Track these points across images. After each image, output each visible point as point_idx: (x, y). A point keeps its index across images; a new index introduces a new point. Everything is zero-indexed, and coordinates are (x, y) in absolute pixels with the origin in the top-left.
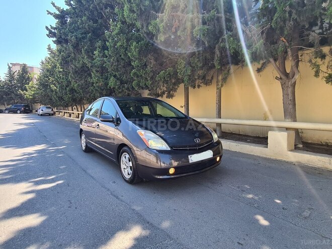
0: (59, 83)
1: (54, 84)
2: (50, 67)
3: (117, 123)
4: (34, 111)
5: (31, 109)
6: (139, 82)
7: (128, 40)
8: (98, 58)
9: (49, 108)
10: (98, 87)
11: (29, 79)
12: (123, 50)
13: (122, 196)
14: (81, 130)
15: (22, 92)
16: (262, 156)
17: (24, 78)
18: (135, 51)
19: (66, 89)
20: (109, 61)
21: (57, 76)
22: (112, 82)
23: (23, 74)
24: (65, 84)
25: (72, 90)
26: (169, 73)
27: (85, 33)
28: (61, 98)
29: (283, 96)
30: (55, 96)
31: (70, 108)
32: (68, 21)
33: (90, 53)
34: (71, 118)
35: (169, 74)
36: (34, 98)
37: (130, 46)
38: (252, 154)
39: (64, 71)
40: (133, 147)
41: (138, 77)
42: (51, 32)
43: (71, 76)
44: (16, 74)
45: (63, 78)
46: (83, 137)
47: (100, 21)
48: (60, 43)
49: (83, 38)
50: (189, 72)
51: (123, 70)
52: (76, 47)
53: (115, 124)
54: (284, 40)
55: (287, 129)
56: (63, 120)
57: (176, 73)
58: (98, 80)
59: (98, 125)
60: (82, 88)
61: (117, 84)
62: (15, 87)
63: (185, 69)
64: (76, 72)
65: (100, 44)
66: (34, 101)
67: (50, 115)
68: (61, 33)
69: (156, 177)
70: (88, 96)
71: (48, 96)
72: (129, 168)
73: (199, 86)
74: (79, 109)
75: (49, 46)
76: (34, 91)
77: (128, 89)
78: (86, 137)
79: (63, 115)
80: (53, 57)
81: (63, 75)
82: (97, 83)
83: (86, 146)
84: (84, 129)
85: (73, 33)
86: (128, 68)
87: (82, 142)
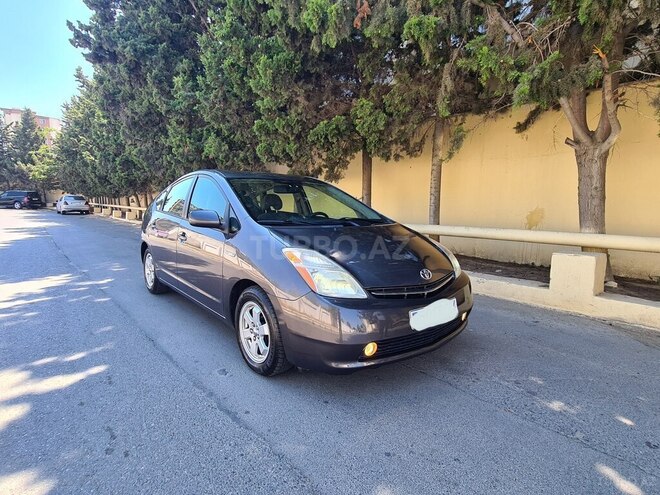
0: (100, 149)
1: (90, 151)
2: (80, 115)
3: (231, 231)
4: (49, 205)
5: (43, 201)
6: (270, 145)
7: (248, 52)
8: (182, 92)
9: (81, 199)
10: (182, 155)
11: (37, 141)
12: (236, 76)
13: (247, 412)
14: (144, 246)
15: (23, 166)
16: (534, 304)
17: (27, 137)
18: (265, 75)
19: (114, 160)
20: (206, 99)
21: (96, 133)
22: (211, 146)
23: (24, 130)
24: (112, 150)
25: (128, 164)
26: (337, 126)
27: (154, 42)
28: (104, 180)
29: (580, 180)
30: (93, 176)
31: (123, 200)
32: (118, 15)
33: (165, 84)
34: (126, 220)
35: (337, 128)
36: (50, 179)
37: (252, 65)
38: (512, 299)
39: (109, 123)
40: (273, 288)
41: (268, 133)
42: (78, 35)
43: (124, 132)
44: (10, 129)
45: (108, 138)
46: (149, 260)
47: (185, 18)
48: (100, 62)
49: (151, 52)
50: (381, 126)
51: (236, 119)
52: (135, 69)
53: (226, 232)
54: (601, 55)
55: (585, 249)
56: (109, 223)
57: (352, 127)
58: (181, 140)
59: (184, 235)
60: (147, 159)
61: (223, 149)
62: (10, 156)
63: (373, 118)
64: (135, 124)
65: (185, 66)
66: (50, 184)
67: (82, 212)
68: (101, 39)
69: (334, 365)
70: (159, 174)
71: (78, 175)
72: (262, 338)
73: (397, 157)
74: (143, 203)
75: (79, 70)
76: (49, 164)
77: (245, 160)
78: (155, 261)
79: (109, 213)
80: (88, 97)
81: (109, 132)
82: (179, 146)
83: (156, 281)
84: (149, 243)
85: (126, 39)
86: (247, 117)
87: (147, 271)
